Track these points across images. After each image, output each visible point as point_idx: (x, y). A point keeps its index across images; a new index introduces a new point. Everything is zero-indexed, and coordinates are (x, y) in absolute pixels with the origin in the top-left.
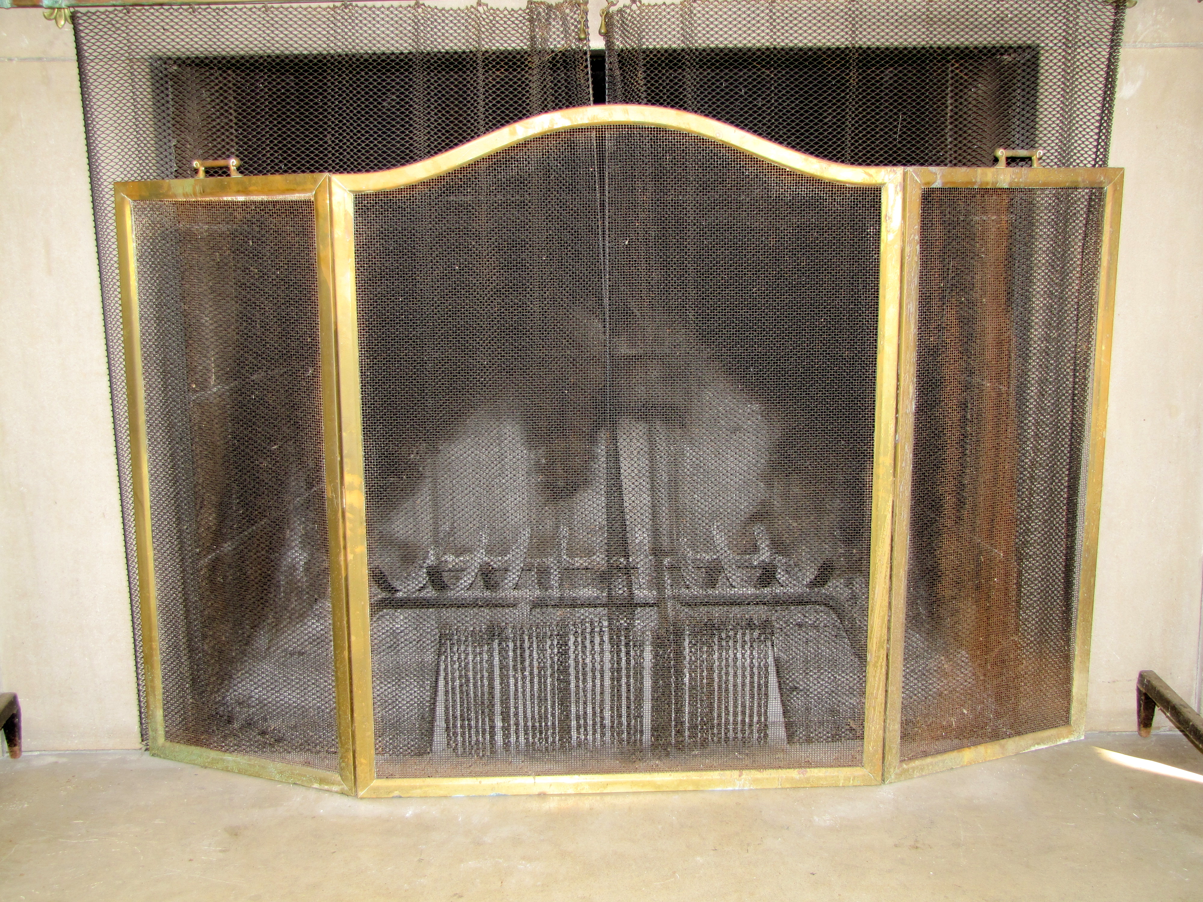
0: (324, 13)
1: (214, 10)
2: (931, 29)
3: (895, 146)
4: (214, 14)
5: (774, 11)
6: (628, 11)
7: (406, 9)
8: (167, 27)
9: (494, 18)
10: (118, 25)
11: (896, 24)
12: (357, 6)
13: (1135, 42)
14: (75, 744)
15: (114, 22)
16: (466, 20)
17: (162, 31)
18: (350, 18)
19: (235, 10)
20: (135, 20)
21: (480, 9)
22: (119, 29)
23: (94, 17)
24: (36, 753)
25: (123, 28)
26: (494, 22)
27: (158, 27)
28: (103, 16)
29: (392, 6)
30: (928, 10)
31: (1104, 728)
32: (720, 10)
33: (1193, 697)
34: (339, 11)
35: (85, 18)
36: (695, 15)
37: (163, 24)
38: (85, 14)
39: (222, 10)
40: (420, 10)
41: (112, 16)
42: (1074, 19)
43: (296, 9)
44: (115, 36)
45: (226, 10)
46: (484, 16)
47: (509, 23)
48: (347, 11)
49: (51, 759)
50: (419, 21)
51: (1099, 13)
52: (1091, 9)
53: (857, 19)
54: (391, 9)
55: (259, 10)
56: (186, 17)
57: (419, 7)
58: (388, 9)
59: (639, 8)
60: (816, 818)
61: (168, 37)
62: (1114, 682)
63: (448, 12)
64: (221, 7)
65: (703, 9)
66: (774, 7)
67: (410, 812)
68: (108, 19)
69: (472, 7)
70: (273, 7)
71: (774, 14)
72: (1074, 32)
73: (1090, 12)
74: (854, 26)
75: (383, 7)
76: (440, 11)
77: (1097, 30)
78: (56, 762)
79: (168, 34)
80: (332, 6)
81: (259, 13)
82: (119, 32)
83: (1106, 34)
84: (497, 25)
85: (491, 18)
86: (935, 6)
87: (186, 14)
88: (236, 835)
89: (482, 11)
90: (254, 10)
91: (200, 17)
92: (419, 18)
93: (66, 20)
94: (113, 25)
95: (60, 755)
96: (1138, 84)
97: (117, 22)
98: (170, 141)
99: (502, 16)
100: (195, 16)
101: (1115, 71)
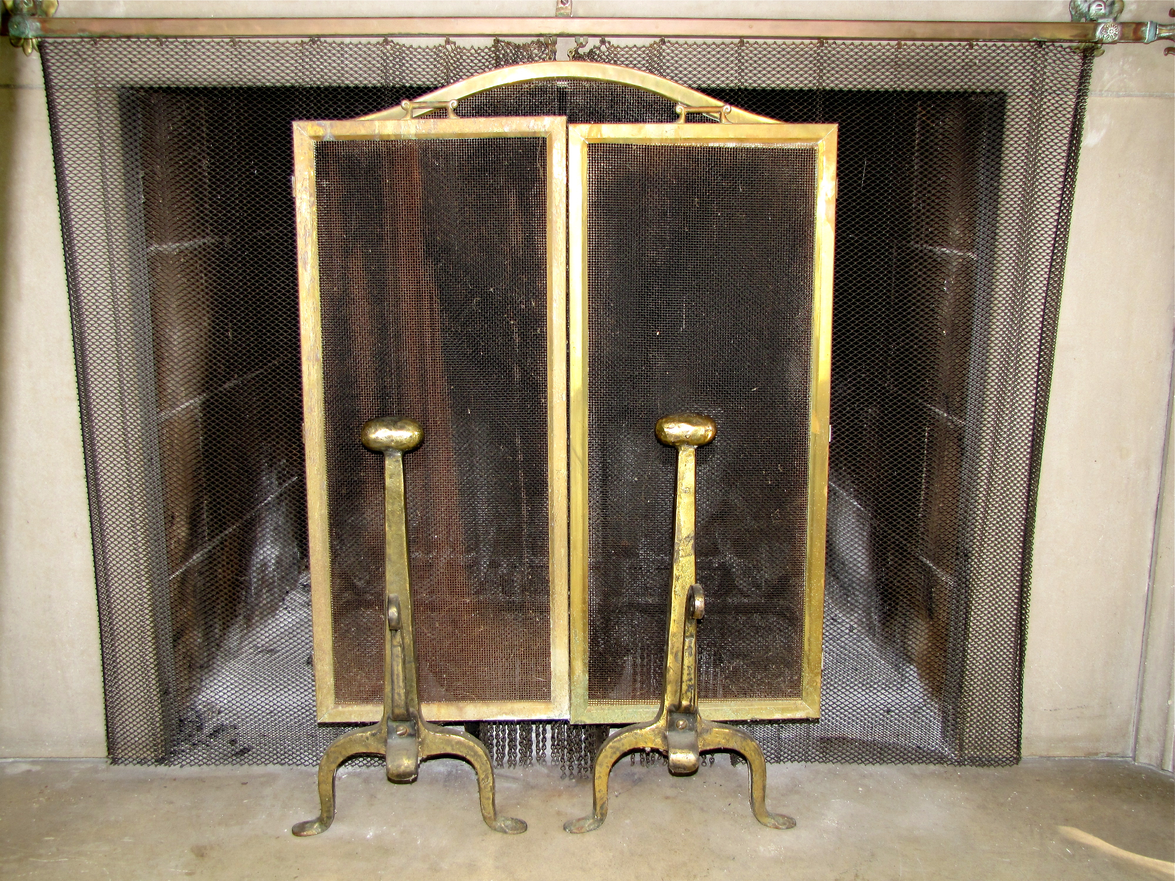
0: (293, 48)
1: (182, 43)
2: (899, 76)
3: (859, 191)
4: (182, 47)
5: (743, 54)
6: (598, 52)
7: (375, 46)
8: (135, 59)
9: (461, 56)
10: (85, 56)
11: (865, 70)
12: (325, 42)
13: (1101, 91)
14: (47, 751)
15: (80, 53)
16: (435, 59)
17: (130, 63)
18: (318, 53)
19: (203, 44)
20: (102, 52)
21: (448, 47)
22: (85, 60)
23: (61, 47)
24: (11, 760)
25: (90, 59)
26: (461, 61)
27: (126, 59)
28: (70, 47)
29: (360, 43)
30: (896, 56)
31: (1044, 753)
32: (690, 53)
33: (1131, 726)
34: (307, 47)
35: (52, 48)
36: (664, 57)
37: (130, 56)
38: (51, 44)
39: (190, 43)
40: (388, 47)
41: (79, 47)
42: (1042, 69)
43: (264, 44)
44: (81, 67)
45: (194, 44)
46: (452, 55)
47: (476, 61)
48: (315, 46)
49: (25, 767)
50: (388, 58)
51: (1066, 63)
52: (1059, 59)
53: (825, 65)
54: (360, 46)
55: (227, 43)
56: (153, 49)
57: (387, 44)
58: (356, 46)
59: (608, 49)
60: (762, 849)
61: (136, 69)
62: (1055, 710)
63: (416, 50)
64: (189, 40)
65: (673, 51)
66: (743, 51)
67: (371, 834)
68: (75, 50)
69: (440, 45)
70: (240, 41)
71: (743, 57)
72: (1041, 82)
73: (1058, 62)
74: (821, 70)
75: (351, 43)
76: (408, 49)
77: (1064, 79)
78: (29, 771)
79: (136, 66)
80: (300, 42)
81: (227, 47)
82: (86, 63)
83: (1073, 84)
84: (464, 64)
85: (458, 56)
86: (904, 53)
87: (154, 46)
88: (202, 856)
89: (450, 49)
90: (222, 44)
91: (167, 50)
92: (388, 54)
93: (33, 47)
94: (80, 56)
95: (33, 763)
96: (1103, 133)
97: (84, 53)
98: (137, 173)
99: (469, 54)
100: (163, 49)
101: (1081, 120)
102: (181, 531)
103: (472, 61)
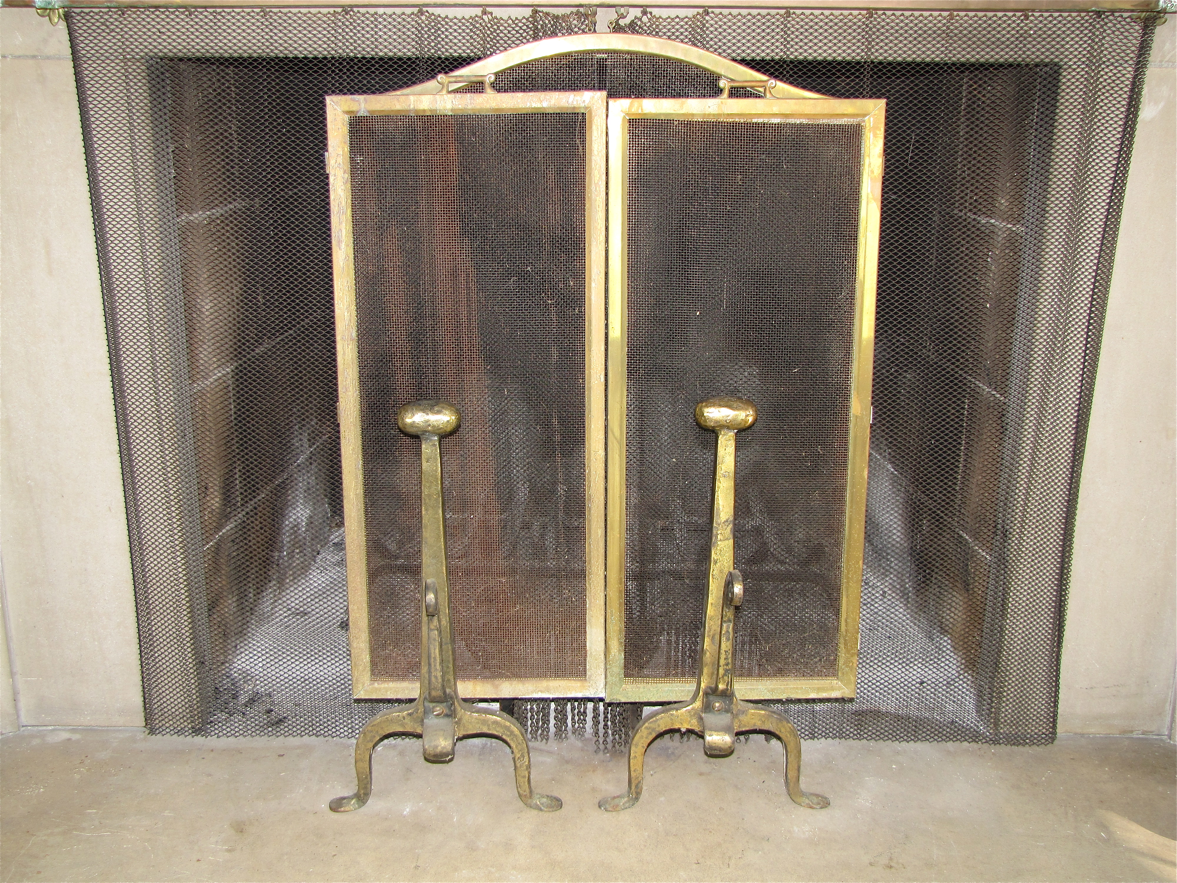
0: (325, 19)
1: (211, 13)
2: (950, 48)
3: (906, 168)
4: (211, 17)
5: (789, 25)
6: (639, 23)
7: (409, 16)
8: (164, 30)
9: (498, 27)
10: (112, 27)
11: (915, 42)
12: (359, 12)
13: (1161, 61)
14: (87, 720)
15: (108, 24)
16: (471, 30)
17: (158, 34)
18: (351, 24)
19: (233, 14)
20: (130, 23)
21: (485, 17)
22: (113, 30)
23: (88, 17)
24: (50, 728)
25: (118, 30)
26: (498, 31)
27: (154, 30)
28: (97, 17)
29: (394, 13)
30: (948, 28)
31: (1079, 731)
32: (734, 24)
33: (1168, 704)
34: (340, 17)
35: (79, 18)
36: (707, 28)
37: (159, 27)
38: (78, 14)
39: (220, 14)
40: (423, 18)
41: (106, 17)
42: (1100, 40)
43: (295, 14)
44: (109, 37)
45: (223, 14)
46: (489, 25)
47: (514, 32)
48: (348, 17)
49: (65, 735)
50: (423, 28)
51: (1126, 34)
52: (1118, 29)
53: (873, 37)
54: (394, 16)
55: (258, 14)
56: (183, 20)
57: (422, 14)
58: (390, 16)
59: (649, 19)
60: (796, 829)
61: (165, 40)
62: (1091, 688)
63: (451, 20)
64: (219, 10)
65: (716, 23)
66: (789, 22)
67: (408, 810)
68: (102, 20)
69: (477, 16)
70: (271, 11)
71: (789, 29)
72: (1098, 54)
73: (1117, 33)
74: (870, 43)
75: (385, 13)
76: (443, 19)
77: (1123, 51)
78: (69, 740)
79: (164, 37)
80: (332, 12)
81: (258, 17)
82: (113, 34)
83: (1132, 55)
84: (501, 35)
85: (495, 27)
86: (957, 25)
87: (183, 17)
88: (242, 832)
89: (487, 20)
90: (252, 14)
91: (197, 20)
92: (423, 25)
93: (59, 17)
94: (108, 27)
95: (74, 731)
96: (1161, 105)
97: (112, 24)
98: (167, 147)
99: (506, 25)
100: (192, 19)
101: (1139, 94)
102: (215, 501)
103: (509, 32)
